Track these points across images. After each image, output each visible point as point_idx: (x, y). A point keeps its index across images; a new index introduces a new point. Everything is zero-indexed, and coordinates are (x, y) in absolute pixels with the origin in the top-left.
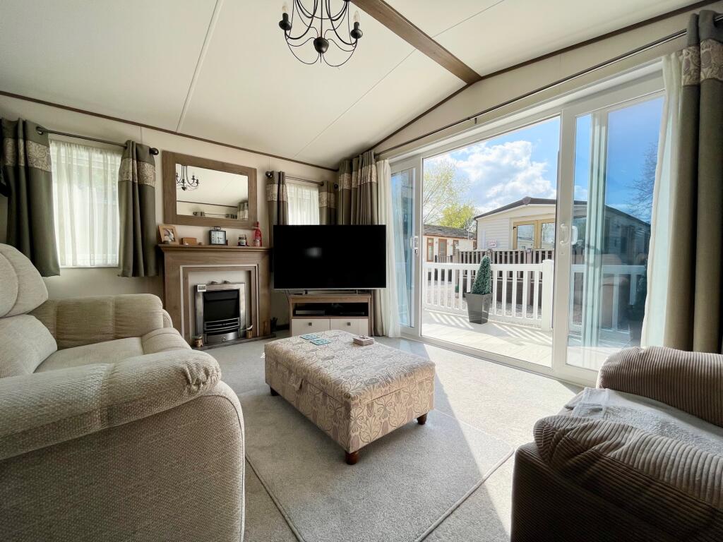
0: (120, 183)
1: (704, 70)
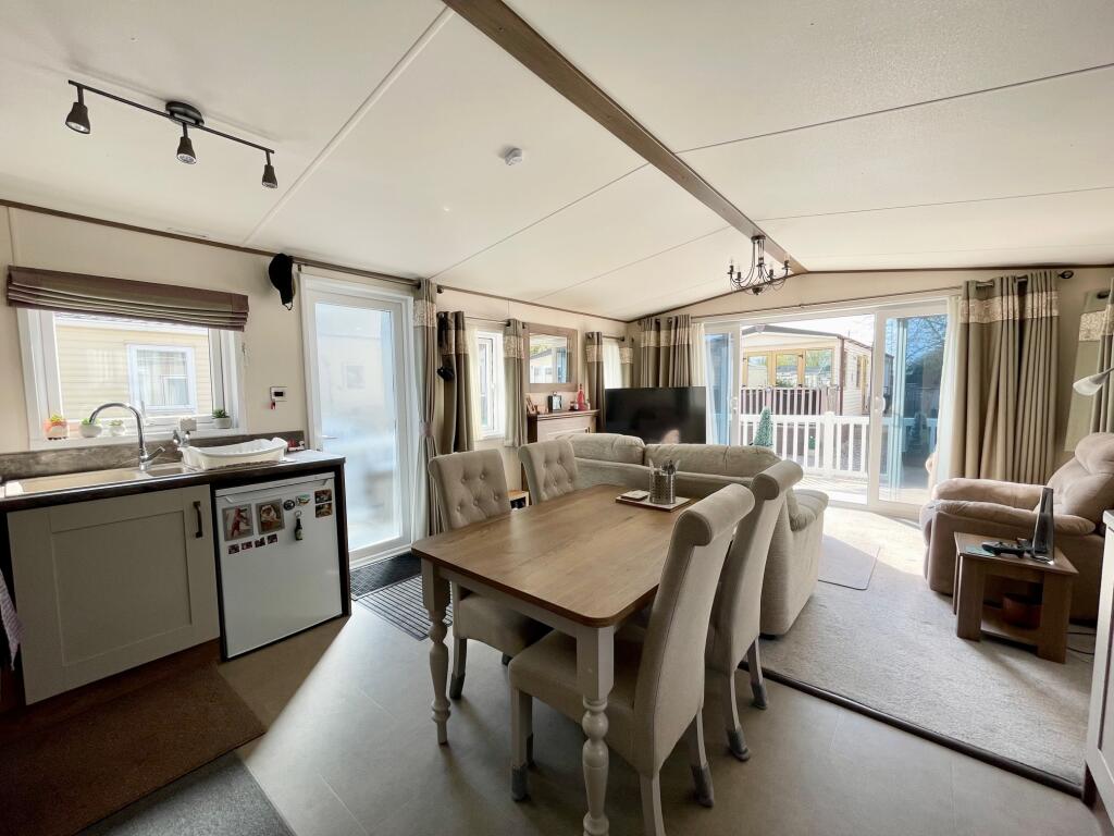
0: (507, 360)
1: (971, 317)
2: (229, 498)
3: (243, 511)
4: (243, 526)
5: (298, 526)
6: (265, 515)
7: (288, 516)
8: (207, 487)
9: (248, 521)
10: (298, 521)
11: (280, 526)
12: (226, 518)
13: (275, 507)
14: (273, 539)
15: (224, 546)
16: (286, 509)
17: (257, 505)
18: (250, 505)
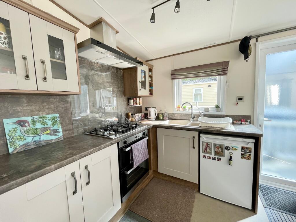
2: (205, 138)
3: (209, 144)
4: (208, 150)
5: (231, 159)
6: (216, 149)
7: (226, 152)
8: (197, 133)
9: (210, 149)
10: (231, 157)
11: (223, 156)
12: (203, 145)
13: (221, 147)
14: (219, 159)
15: (202, 155)
16: (226, 149)
17: (214, 144)
18: (211, 143)
